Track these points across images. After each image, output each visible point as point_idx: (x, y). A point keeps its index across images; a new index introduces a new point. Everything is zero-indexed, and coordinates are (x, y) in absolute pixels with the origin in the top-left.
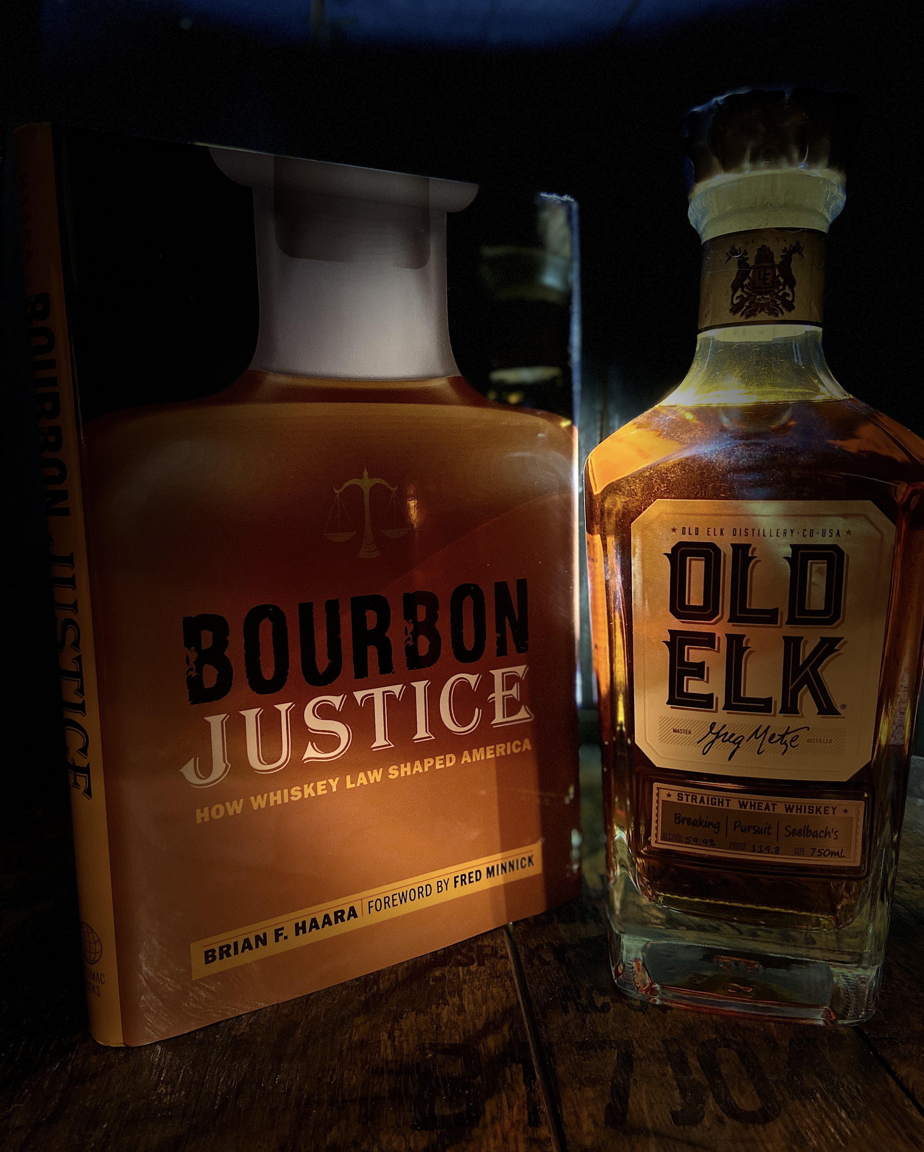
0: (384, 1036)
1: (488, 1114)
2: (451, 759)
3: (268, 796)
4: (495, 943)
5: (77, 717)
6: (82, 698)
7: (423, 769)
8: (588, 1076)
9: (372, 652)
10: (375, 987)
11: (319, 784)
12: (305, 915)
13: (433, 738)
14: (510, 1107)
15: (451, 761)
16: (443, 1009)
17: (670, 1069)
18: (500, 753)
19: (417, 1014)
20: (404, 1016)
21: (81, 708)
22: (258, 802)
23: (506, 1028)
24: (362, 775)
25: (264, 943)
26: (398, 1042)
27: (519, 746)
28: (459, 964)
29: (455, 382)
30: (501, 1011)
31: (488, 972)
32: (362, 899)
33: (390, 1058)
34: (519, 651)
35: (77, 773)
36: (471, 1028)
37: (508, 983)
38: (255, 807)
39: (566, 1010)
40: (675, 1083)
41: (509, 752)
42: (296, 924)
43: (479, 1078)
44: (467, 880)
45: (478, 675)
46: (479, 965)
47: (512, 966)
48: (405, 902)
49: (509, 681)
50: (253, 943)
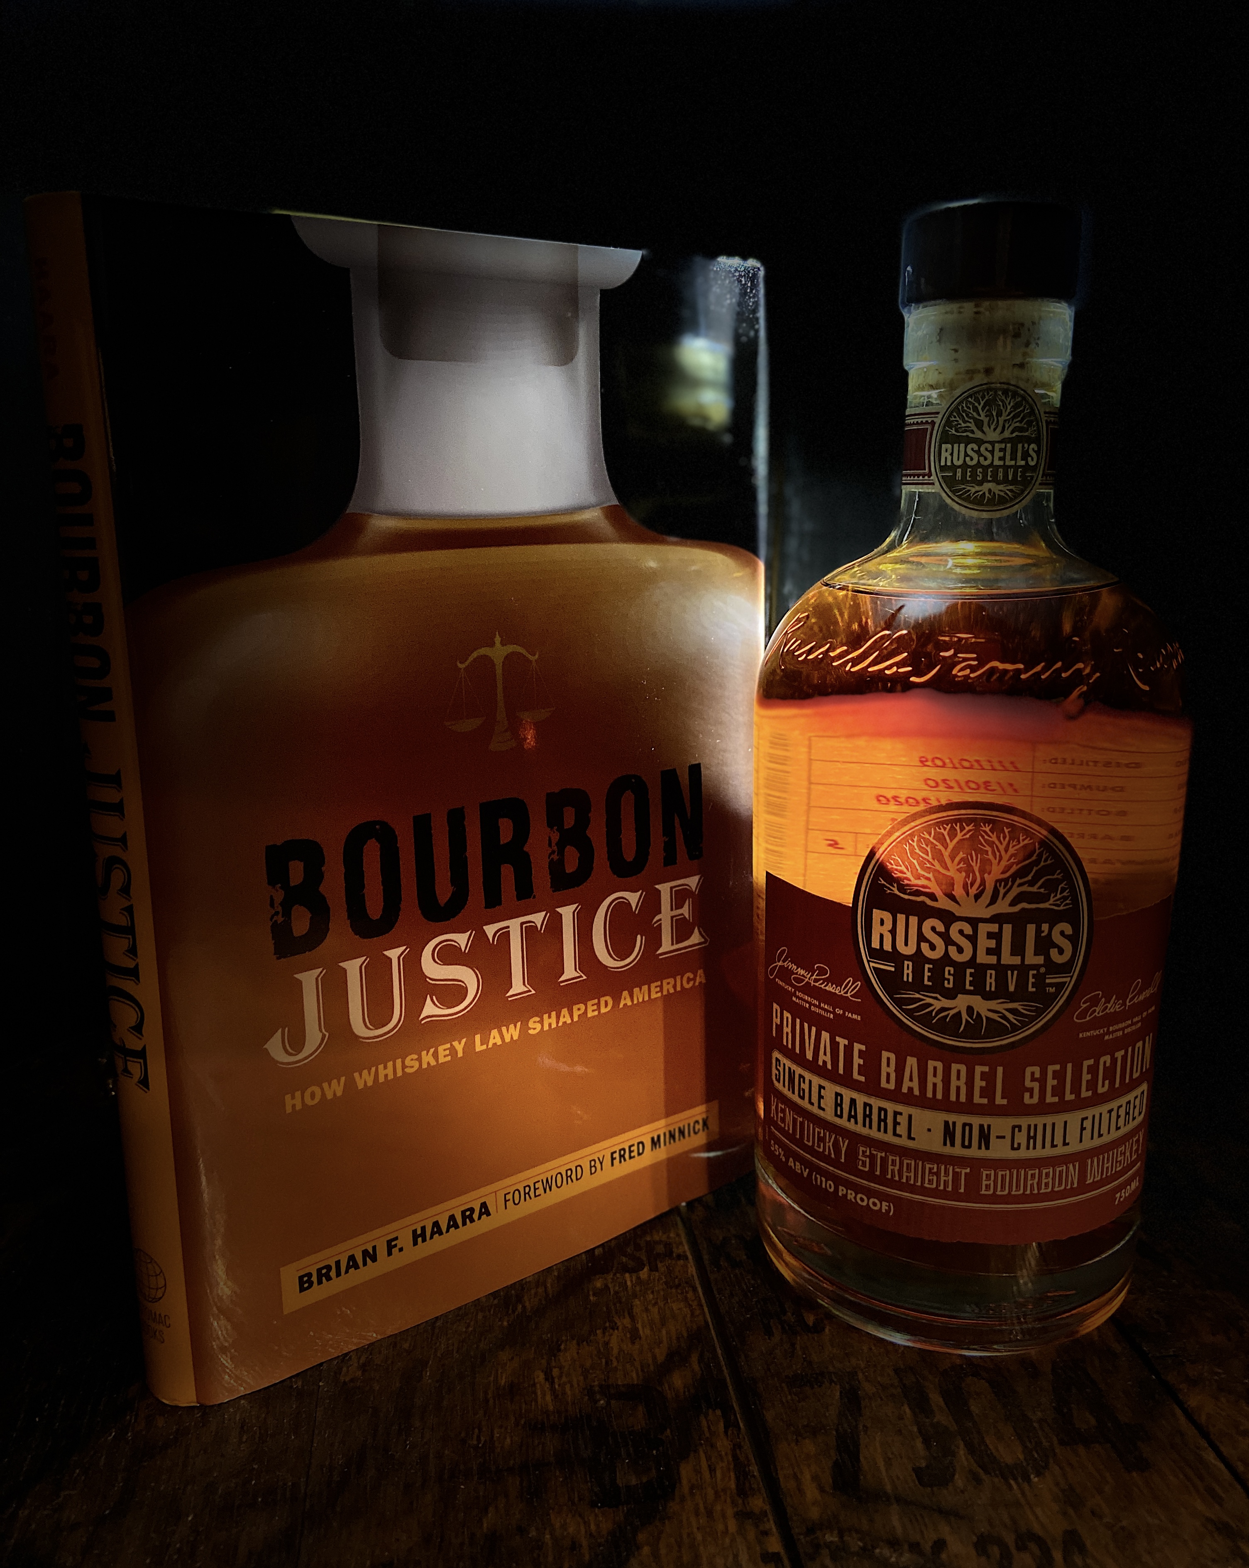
0: (540, 1377)
1: (685, 1482)
2: (606, 1002)
3: (377, 1070)
4: (668, 1237)
5: (128, 986)
6: (135, 960)
7: (572, 1020)
8: (805, 1423)
9: (507, 872)
10: (520, 1307)
11: (441, 1049)
12: (424, 1218)
13: (585, 977)
14: (712, 1470)
15: (606, 1005)
16: (611, 1335)
17: (908, 1410)
18: (668, 991)
19: (578, 1344)
20: (562, 1347)
21: (134, 973)
22: (362, 1080)
23: (694, 1358)
24: (495, 1033)
25: (374, 1259)
26: (559, 1385)
27: (691, 980)
28: (625, 1269)
29: (611, 513)
30: (685, 1335)
31: (664, 1280)
32: (495, 1192)
33: (551, 1408)
34: (692, 857)
35: (128, 1058)
36: (650, 1361)
37: (690, 1295)
38: (361, 1086)
39: (769, 1333)
40: (915, 1429)
41: (679, 989)
42: (413, 1231)
43: (668, 1430)
44: (627, 1156)
45: (640, 892)
46: (651, 1270)
47: (692, 1270)
48: (550, 1190)
49: (679, 898)
50: (359, 1260)
